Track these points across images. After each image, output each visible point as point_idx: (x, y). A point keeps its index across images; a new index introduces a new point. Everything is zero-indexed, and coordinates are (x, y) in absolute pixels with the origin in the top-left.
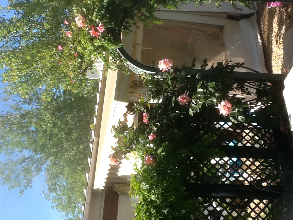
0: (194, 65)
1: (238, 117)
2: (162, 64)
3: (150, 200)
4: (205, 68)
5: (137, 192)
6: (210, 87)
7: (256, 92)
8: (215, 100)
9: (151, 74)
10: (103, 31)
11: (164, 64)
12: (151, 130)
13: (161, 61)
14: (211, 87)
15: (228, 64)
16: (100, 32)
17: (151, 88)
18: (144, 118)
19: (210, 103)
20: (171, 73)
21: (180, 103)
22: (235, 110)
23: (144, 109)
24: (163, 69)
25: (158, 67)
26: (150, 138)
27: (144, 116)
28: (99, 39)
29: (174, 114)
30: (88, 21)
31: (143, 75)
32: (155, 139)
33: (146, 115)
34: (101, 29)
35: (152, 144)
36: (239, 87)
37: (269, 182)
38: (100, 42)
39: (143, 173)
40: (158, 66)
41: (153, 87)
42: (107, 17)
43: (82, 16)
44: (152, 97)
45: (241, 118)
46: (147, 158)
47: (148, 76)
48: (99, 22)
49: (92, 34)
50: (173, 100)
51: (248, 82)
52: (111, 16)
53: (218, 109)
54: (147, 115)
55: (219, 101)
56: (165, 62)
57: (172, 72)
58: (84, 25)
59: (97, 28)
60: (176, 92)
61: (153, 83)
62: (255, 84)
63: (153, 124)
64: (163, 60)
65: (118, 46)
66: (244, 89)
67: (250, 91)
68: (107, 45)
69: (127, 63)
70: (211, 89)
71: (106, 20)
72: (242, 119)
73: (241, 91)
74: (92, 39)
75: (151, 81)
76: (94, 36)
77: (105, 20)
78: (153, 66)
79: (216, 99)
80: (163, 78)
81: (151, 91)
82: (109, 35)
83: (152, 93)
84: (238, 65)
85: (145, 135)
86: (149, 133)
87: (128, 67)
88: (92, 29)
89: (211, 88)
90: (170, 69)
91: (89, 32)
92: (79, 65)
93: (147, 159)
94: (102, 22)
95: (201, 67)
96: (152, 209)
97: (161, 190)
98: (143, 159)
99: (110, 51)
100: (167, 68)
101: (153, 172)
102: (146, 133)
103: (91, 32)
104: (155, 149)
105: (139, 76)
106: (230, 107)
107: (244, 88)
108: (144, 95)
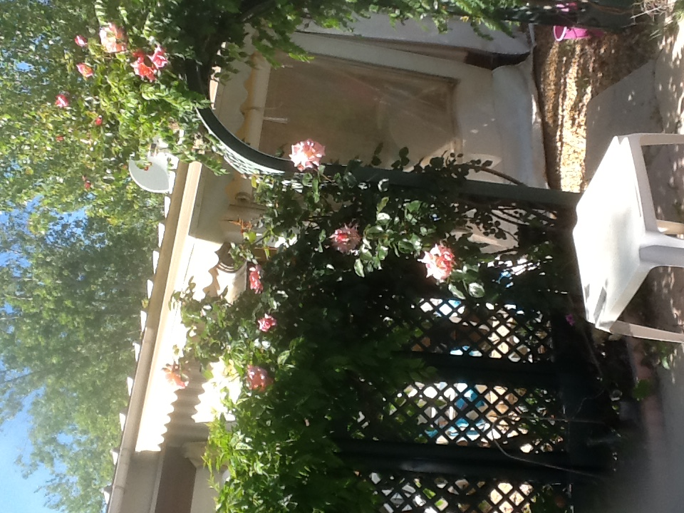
0: (376, 161)
1: (468, 287)
2: (299, 152)
3: (253, 474)
4: (402, 169)
5: (222, 454)
6: (408, 212)
7: (517, 231)
8: (417, 244)
9: (276, 176)
10: (163, 65)
11: (303, 153)
12: (267, 307)
13: (298, 145)
14: (411, 211)
15: (454, 161)
16: (157, 66)
17: (272, 208)
18: (253, 279)
19: (406, 248)
20: (321, 176)
21: (337, 247)
22: (462, 269)
23: (254, 258)
24: (300, 164)
25: (290, 158)
26: (263, 325)
27: (251, 273)
28: (153, 84)
29: (322, 272)
30: (131, 40)
31: (257, 176)
32: (275, 330)
33: (256, 273)
34: (160, 60)
35: (267, 340)
36: (479, 217)
37: (536, 444)
38: (154, 93)
39: (239, 410)
40: (290, 156)
41: (277, 205)
42: (175, 31)
43: (118, 28)
44: (273, 230)
45: (476, 288)
46: (253, 373)
47: (267, 180)
48: (156, 42)
49: (137, 72)
50: (321, 239)
51: (500, 207)
52: (183, 32)
53: (425, 264)
54: (259, 273)
55: (428, 247)
56: (307, 148)
57: (323, 171)
58: (121, 48)
59: (150, 57)
60: (328, 222)
61: (277, 196)
62: (516, 212)
63: (271, 294)
64: (302, 144)
65: (200, 103)
66: (491, 224)
67: (503, 229)
68: (174, 99)
69: (218, 145)
70: (409, 217)
71: (174, 39)
72: (478, 291)
73: (483, 227)
74: (137, 84)
75: (272, 191)
76: (143, 77)
77: (170, 40)
78: (280, 157)
79: (420, 240)
80: (302, 187)
81: (271, 216)
82: (180, 77)
83: (275, 221)
84: (476, 165)
85: (251, 318)
86: (260, 316)
87: (222, 157)
88: (139, 59)
89: (411, 214)
90: (318, 165)
91: (132, 65)
92: (107, 146)
93: (253, 377)
94: (163, 43)
95: (392, 166)
96: (255, 496)
97: (278, 451)
98: (243, 375)
99: (180, 116)
100: (311, 162)
101: (264, 407)
102: (254, 314)
103: (135, 65)
104: (273, 352)
105: (245, 178)
106: (449, 259)
107: (489, 222)
108: (256, 225)
